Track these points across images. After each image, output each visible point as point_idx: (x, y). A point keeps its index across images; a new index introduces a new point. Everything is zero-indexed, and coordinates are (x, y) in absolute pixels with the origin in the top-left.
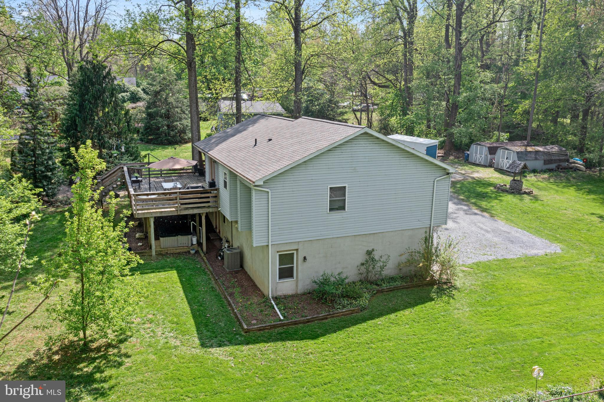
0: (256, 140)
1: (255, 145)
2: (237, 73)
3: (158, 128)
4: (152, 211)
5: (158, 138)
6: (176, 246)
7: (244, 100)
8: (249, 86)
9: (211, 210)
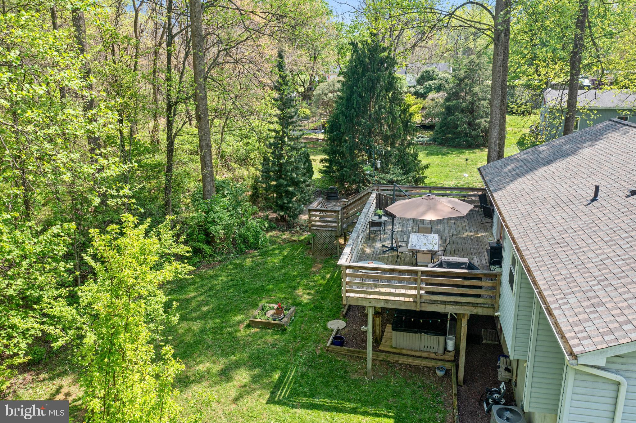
0: (597, 188)
1: (594, 199)
2: (576, 46)
3: (456, 127)
4: (371, 296)
5: (455, 138)
6: (417, 348)
7: (582, 88)
8: (595, 68)
9: (480, 311)
